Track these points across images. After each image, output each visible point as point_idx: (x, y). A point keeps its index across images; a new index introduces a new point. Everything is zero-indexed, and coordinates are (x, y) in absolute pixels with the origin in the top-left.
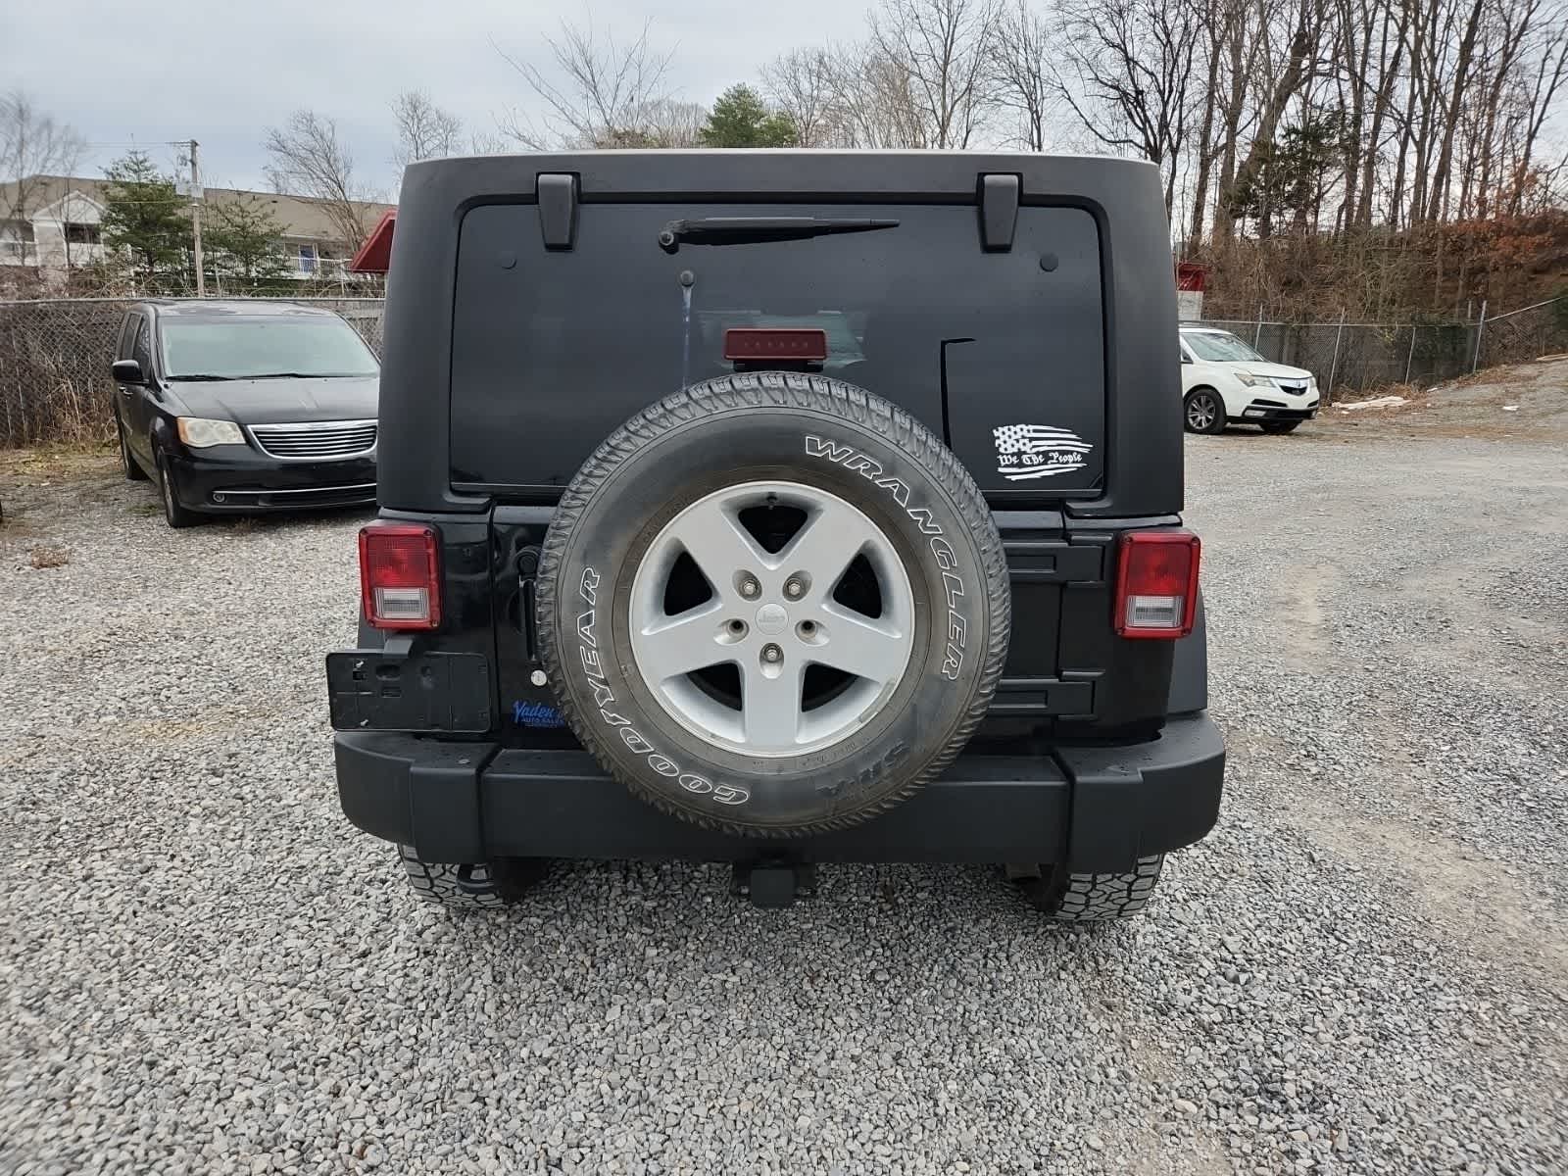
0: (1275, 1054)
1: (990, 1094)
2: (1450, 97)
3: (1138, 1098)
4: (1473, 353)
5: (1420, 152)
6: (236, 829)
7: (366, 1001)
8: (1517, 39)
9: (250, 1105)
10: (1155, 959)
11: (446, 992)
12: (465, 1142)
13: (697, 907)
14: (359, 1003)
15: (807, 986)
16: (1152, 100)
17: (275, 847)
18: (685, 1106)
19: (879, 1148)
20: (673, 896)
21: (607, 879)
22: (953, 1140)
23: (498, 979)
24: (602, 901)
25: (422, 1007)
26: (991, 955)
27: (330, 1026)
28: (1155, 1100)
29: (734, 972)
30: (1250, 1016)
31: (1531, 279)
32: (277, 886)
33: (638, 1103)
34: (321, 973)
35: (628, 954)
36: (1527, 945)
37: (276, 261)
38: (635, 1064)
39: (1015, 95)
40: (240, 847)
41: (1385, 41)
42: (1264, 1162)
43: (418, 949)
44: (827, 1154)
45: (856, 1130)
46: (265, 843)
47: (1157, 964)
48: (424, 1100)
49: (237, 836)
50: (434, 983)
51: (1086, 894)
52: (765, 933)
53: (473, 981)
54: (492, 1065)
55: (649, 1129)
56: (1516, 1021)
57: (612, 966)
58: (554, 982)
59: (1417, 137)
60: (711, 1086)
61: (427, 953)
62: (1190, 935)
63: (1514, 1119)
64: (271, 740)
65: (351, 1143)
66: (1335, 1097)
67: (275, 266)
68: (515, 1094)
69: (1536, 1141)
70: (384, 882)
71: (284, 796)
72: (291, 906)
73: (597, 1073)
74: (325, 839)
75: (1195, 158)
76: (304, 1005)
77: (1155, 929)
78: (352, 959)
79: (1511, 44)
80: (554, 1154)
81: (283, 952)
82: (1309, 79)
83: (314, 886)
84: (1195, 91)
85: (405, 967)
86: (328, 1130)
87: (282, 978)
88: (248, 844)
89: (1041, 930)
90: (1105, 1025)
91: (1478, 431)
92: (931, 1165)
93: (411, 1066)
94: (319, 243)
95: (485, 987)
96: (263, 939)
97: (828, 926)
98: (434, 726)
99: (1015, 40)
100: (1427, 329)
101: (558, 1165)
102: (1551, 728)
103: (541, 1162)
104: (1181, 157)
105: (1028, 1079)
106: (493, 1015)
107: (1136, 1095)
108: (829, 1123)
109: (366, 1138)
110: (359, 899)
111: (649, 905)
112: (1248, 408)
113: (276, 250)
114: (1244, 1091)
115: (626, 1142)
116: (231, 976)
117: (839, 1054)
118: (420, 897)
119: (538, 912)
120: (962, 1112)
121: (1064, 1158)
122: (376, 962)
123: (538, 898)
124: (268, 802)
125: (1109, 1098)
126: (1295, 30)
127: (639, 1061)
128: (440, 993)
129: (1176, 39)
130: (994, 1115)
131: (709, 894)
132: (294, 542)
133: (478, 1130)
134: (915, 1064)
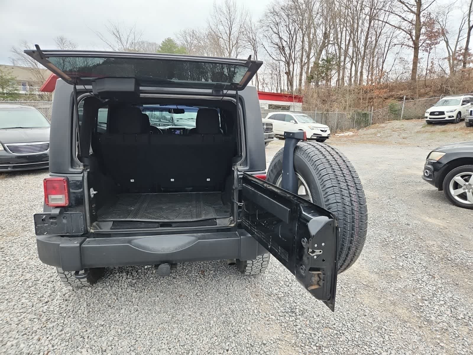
0: (295, 303)
1: (224, 320)
2: (363, 52)
3: (261, 317)
4: (370, 121)
5: (356, 66)
6: (4, 270)
7: (48, 315)
8: (379, 37)
9: (12, 346)
10: (270, 283)
11: (72, 310)
12: (78, 348)
13: (148, 281)
14: (45, 316)
15: (178, 299)
16: (287, 49)
17: (17, 274)
18: (142, 332)
19: (194, 336)
20: (141, 278)
21: (122, 275)
22: (214, 332)
23: (88, 305)
24: (120, 281)
25: (65, 315)
26: (228, 286)
27: (37, 323)
28: (265, 317)
29: (158, 297)
30: (291, 294)
31: (384, 101)
32: (18, 285)
33: (129, 333)
34: (33, 308)
35: (127, 295)
36: (358, 272)
37: (13, 87)
38: (128, 323)
39: (250, 46)
40: (6, 275)
41: (346, 36)
42: (289, 328)
43: (64, 299)
44: (180, 339)
45: (188, 333)
46: (14, 273)
47: (270, 284)
48: (66, 339)
49: (5, 272)
50: (68, 308)
51: (251, 267)
52: (167, 286)
53: (81, 306)
54: (86, 328)
55: (131, 339)
56: (352, 290)
57: (123, 299)
58: (105, 304)
59: (355, 63)
60: (150, 326)
61: (66, 300)
62: (279, 276)
63: (347, 312)
64: (15, 243)
65: (44, 352)
66: (308, 311)
67: (13, 89)
68: (93, 335)
69: (352, 317)
70: (53, 282)
71: (19, 259)
72: (23, 291)
73: (117, 327)
74: (34, 271)
75: (299, 65)
76: (28, 318)
77: (271, 275)
78: (43, 304)
79: (377, 38)
80: (104, 349)
81: (21, 304)
82: (327, 46)
83: (30, 285)
84: (298, 47)
85: (60, 305)
86: (37, 349)
87: (21, 311)
88: (8, 274)
89: (242, 278)
90: (255, 300)
91: (370, 141)
92: (208, 339)
93: (62, 331)
94: (29, 82)
95: (84, 308)
96: (14, 301)
97: (185, 282)
98: (67, 233)
99: (249, 30)
100: (359, 114)
101: (105, 351)
102: (372, 219)
103: (100, 351)
104: (295, 65)
105: (234, 315)
106: (87, 315)
107: (261, 316)
108: (181, 332)
109: (48, 350)
110: (45, 287)
111: (134, 281)
112: (312, 136)
113: (13, 84)
114: (287, 312)
115: (125, 343)
116: (5, 311)
117: (186, 314)
118: (64, 285)
119: (101, 286)
120: (217, 325)
121: (241, 333)
122: (51, 304)
123: (101, 282)
124: (15, 261)
125: (254, 317)
126: (324, 32)
127: (130, 322)
128: (71, 310)
129: (292, 33)
130: (225, 325)
131: (152, 277)
132: (21, 181)
133: (82, 345)
134: (206, 315)
